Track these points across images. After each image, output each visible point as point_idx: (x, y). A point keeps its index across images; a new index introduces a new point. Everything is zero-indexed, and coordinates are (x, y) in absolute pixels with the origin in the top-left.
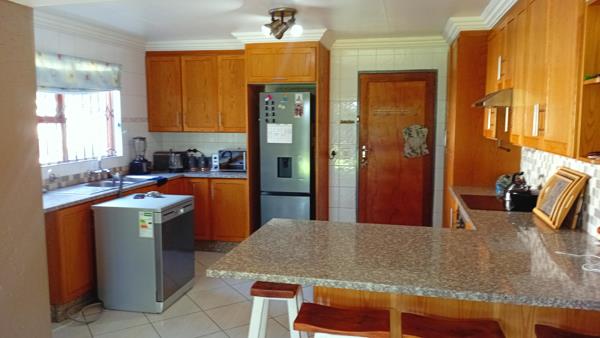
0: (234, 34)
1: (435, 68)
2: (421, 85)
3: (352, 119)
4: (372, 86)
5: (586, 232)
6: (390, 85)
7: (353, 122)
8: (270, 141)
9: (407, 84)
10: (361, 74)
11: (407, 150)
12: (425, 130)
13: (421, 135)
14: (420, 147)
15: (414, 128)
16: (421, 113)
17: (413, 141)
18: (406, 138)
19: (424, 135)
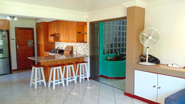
1: (33, 27)
3: (14, 39)
4: (18, 31)
14: (32, 45)
15: (30, 40)
16: (31, 37)
17: (30, 43)
18: (28, 43)
19: (32, 42)
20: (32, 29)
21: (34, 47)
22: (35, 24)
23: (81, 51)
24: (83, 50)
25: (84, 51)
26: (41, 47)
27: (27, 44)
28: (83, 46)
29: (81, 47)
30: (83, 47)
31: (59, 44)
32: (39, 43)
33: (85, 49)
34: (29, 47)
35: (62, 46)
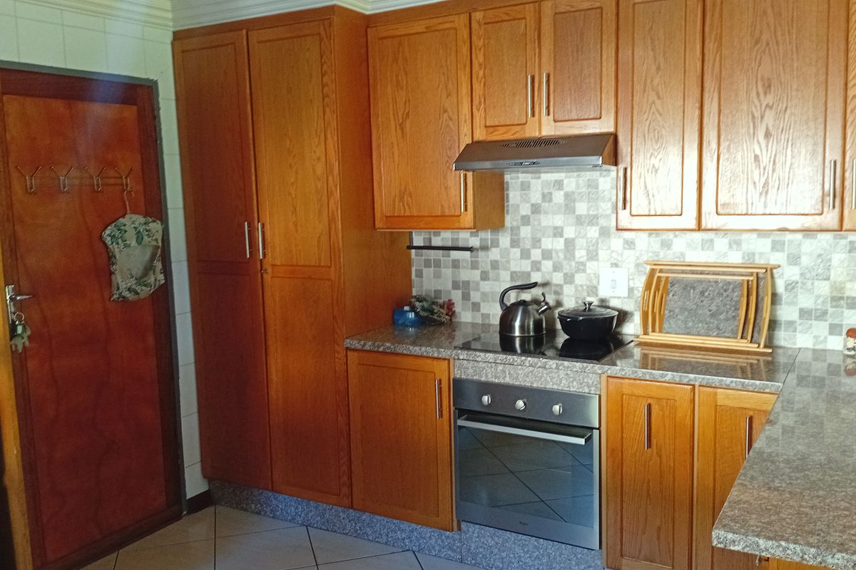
1: (152, 76)
2: (129, 113)
4: (12, 106)
11: (123, 282)
13: (146, 238)
15: (130, 223)
16: (135, 184)
17: (130, 256)
18: (116, 248)
19: (156, 240)
20: (141, 96)
22: (169, 38)
27: (103, 266)
31: (485, 248)
34: (126, 294)
35: (547, 265)
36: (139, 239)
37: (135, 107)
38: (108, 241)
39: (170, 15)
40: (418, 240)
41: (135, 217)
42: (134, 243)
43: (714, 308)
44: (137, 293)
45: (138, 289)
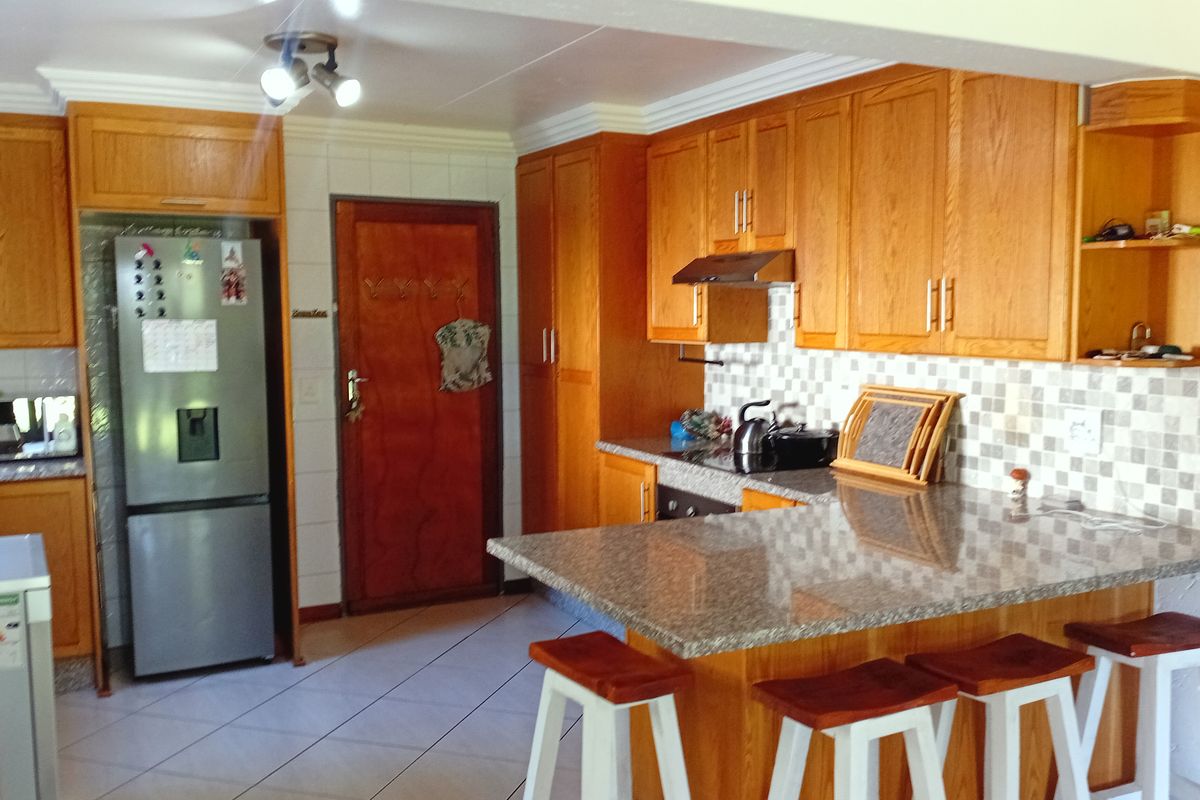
0: (44, 71)
1: (493, 199)
2: (468, 233)
3: (321, 309)
4: (363, 230)
5: (958, 484)
6: (403, 229)
7: (323, 315)
8: (152, 365)
9: (440, 229)
10: (336, 200)
11: (449, 376)
12: (484, 331)
13: (474, 341)
14: (476, 366)
15: (461, 326)
16: (470, 293)
17: (460, 355)
18: (446, 347)
19: (482, 342)
20: (482, 216)
21: (494, 389)
22: (514, 163)
23: (1106, 469)
24: (1138, 456)
25: (1153, 476)
26: (563, 391)
27: (434, 364)
28: (1139, 403)
29: (1107, 417)
30: (1146, 422)
31: (754, 363)
32: (548, 354)
33: (1171, 441)
34: (451, 386)
35: (796, 384)
36: (469, 340)
37: (474, 228)
38: (439, 339)
39: (511, 144)
40: (710, 354)
41: (465, 321)
42: (464, 343)
43: (897, 436)
44: (459, 386)
45: (461, 383)
